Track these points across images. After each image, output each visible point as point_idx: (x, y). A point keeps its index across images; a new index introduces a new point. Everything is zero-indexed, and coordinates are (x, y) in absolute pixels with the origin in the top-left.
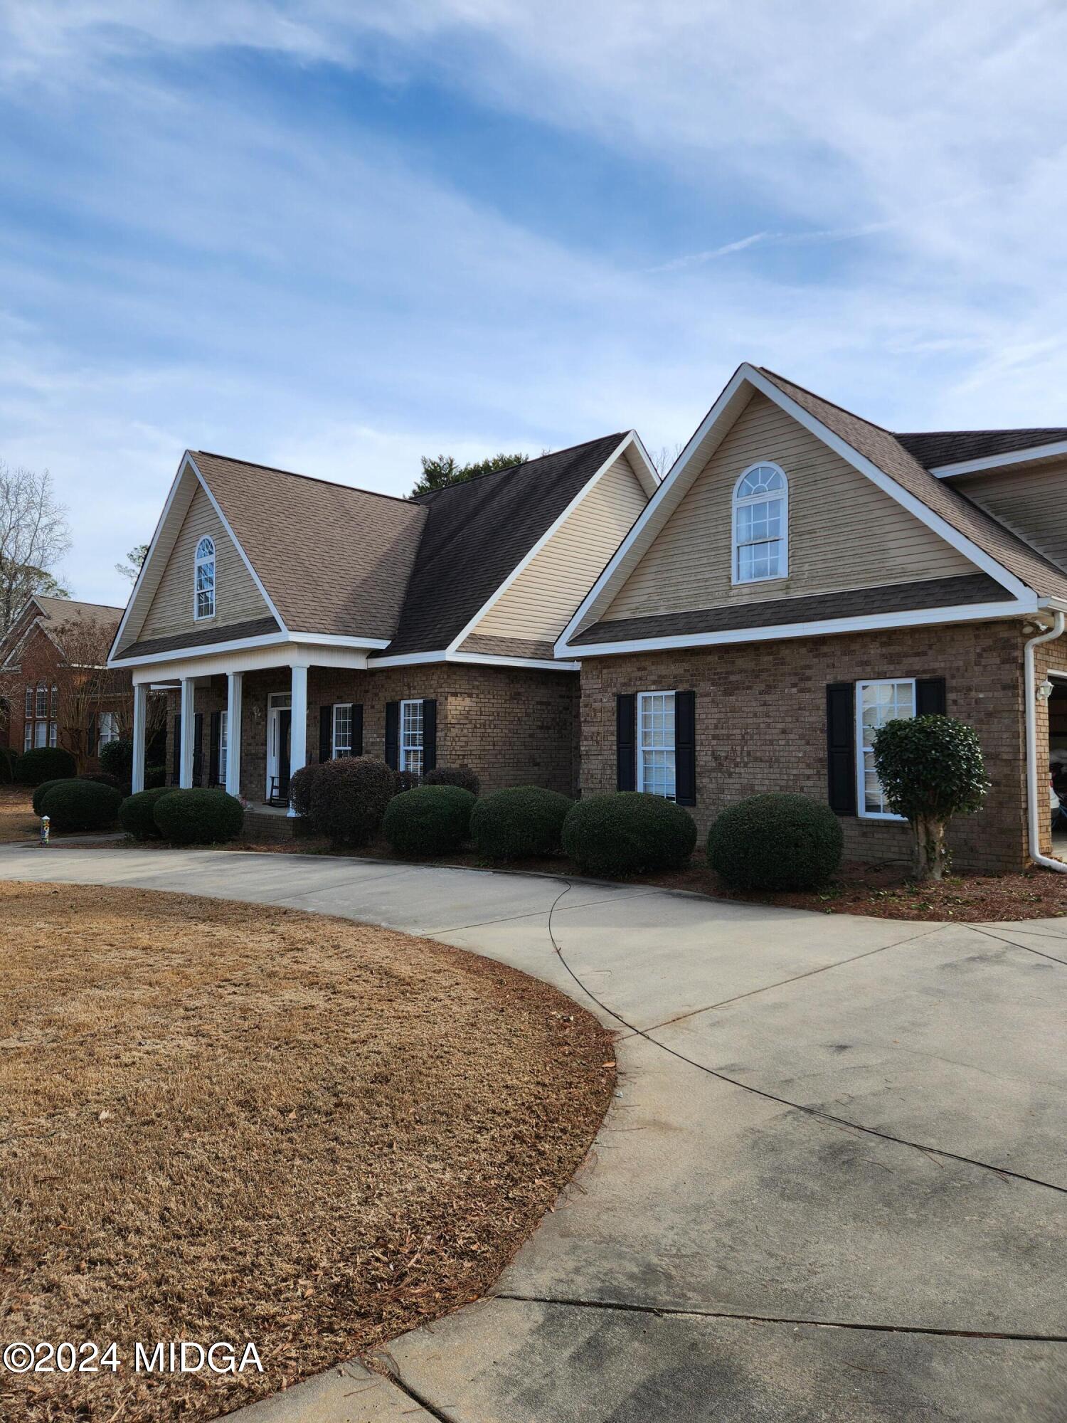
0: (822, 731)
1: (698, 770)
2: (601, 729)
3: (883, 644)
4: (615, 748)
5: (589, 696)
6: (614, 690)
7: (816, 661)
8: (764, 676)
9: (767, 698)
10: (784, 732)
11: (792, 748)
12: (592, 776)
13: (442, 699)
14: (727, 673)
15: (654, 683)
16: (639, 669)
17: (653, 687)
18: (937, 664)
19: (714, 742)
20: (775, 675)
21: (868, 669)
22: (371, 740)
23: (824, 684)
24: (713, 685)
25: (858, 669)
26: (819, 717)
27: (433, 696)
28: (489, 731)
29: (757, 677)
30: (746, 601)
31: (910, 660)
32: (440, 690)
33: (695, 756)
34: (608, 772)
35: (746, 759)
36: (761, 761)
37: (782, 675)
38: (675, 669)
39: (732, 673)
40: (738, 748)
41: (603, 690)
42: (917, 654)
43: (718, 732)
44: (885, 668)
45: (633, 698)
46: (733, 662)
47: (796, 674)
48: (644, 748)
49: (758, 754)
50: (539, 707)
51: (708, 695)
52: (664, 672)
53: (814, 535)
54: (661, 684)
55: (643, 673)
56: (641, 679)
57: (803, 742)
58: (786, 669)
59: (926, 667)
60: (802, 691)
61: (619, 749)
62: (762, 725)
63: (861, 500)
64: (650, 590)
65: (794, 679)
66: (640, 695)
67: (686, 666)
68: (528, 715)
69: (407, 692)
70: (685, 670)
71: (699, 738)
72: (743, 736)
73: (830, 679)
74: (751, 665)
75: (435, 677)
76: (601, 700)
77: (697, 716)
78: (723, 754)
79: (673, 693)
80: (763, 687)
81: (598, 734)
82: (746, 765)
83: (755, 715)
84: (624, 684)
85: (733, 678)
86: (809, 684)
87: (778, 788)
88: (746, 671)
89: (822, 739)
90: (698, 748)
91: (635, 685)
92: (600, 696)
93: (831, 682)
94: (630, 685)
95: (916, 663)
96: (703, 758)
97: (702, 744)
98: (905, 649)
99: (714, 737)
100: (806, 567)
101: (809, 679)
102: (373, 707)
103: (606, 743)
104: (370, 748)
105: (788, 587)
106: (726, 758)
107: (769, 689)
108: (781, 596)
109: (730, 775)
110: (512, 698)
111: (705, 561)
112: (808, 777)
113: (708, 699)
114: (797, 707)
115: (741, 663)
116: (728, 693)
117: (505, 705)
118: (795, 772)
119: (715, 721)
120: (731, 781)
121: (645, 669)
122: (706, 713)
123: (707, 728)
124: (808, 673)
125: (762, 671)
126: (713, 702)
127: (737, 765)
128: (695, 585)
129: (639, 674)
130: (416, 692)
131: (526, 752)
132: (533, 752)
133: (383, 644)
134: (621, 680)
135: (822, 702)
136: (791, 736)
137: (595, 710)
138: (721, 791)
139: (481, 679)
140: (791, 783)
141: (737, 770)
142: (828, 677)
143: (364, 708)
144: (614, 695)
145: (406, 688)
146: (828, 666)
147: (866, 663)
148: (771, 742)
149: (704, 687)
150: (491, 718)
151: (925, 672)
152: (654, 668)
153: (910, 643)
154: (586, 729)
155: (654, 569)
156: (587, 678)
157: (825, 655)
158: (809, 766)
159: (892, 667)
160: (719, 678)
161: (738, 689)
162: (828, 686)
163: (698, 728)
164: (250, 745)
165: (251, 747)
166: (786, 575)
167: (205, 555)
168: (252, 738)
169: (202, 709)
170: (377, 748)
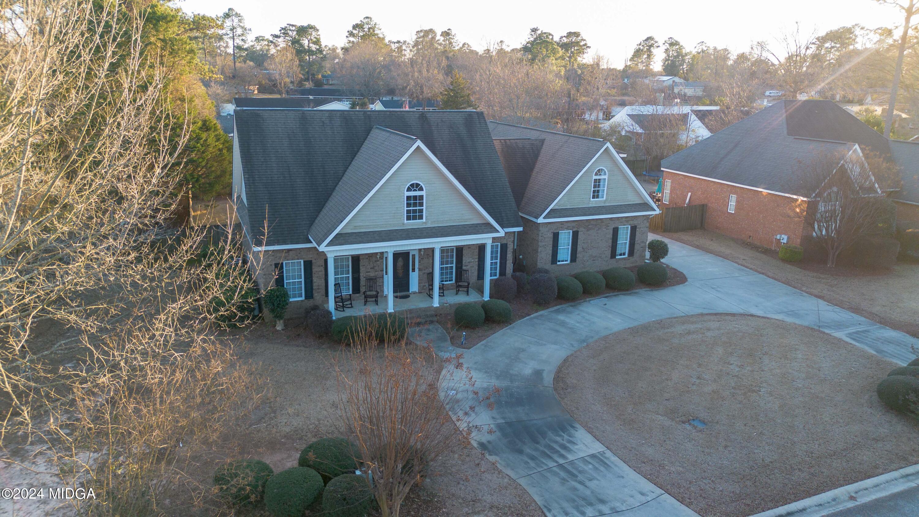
0: (610, 239)
1: (577, 252)
2: (546, 244)
3: (625, 220)
4: (551, 249)
5: (542, 233)
6: (551, 231)
8: (598, 226)
9: (598, 231)
10: (601, 240)
11: (603, 244)
12: (542, 258)
13: (510, 243)
14: (588, 225)
16: (561, 224)
17: (565, 230)
18: (635, 222)
19: (583, 244)
20: (601, 225)
21: (622, 226)
22: (468, 261)
23: (612, 227)
24: (584, 230)
25: (620, 226)
26: (611, 236)
27: (505, 242)
29: (596, 226)
30: (594, 205)
32: (509, 240)
34: (548, 256)
36: (595, 248)
37: (603, 226)
38: (573, 224)
40: (589, 245)
41: (547, 231)
43: (584, 241)
44: (625, 224)
45: (558, 233)
46: (590, 222)
47: (606, 225)
48: (560, 248)
49: (594, 246)
52: (569, 225)
53: (613, 189)
54: (567, 229)
55: (562, 226)
57: (606, 242)
58: (603, 224)
59: (633, 225)
60: (607, 230)
61: (553, 249)
62: (596, 239)
63: (624, 182)
64: (565, 200)
65: (606, 227)
66: (560, 232)
67: (576, 224)
71: (580, 243)
72: (591, 242)
73: (614, 227)
74: (595, 223)
75: (507, 235)
77: (578, 237)
78: (585, 247)
79: (572, 231)
80: (597, 229)
82: (591, 249)
83: (595, 236)
84: (555, 229)
85: (590, 226)
86: (609, 229)
87: (599, 254)
88: (594, 225)
89: (611, 241)
90: (577, 247)
91: (559, 229)
92: (546, 233)
94: (557, 229)
95: (631, 224)
96: (579, 249)
100: (610, 197)
101: (609, 226)
102: (469, 248)
103: (548, 248)
104: (467, 264)
105: (605, 202)
107: (599, 229)
108: (603, 204)
109: (587, 253)
111: (583, 192)
112: (606, 251)
113: (582, 233)
114: (605, 234)
116: (588, 231)
118: (603, 250)
119: (584, 239)
121: (563, 224)
122: (581, 236)
123: (582, 240)
125: (598, 224)
126: (584, 233)
128: (579, 199)
130: (495, 241)
135: (611, 232)
136: (603, 241)
137: (544, 238)
138: (584, 257)
140: (602, 253)
141: (588, 251)
143: (464, 248)
147: (623, 222)
148: (598, 243)
149: (581, 229)
152: (567, 224)
153: (630, 220)
154: (540, 244)
156: (542, 228)
157: (613, 222)
158: (607, 248)
159: (627, 223)
160: (586, 227)
161: (591, 231)
162: (613, 229)
163: (579, 240)
164: (369, 272)
165: (369, 274)
166: (605, 198)
167: (415, 190)
168: (371, 268)
169: (311, 258)
170: (472, 264)
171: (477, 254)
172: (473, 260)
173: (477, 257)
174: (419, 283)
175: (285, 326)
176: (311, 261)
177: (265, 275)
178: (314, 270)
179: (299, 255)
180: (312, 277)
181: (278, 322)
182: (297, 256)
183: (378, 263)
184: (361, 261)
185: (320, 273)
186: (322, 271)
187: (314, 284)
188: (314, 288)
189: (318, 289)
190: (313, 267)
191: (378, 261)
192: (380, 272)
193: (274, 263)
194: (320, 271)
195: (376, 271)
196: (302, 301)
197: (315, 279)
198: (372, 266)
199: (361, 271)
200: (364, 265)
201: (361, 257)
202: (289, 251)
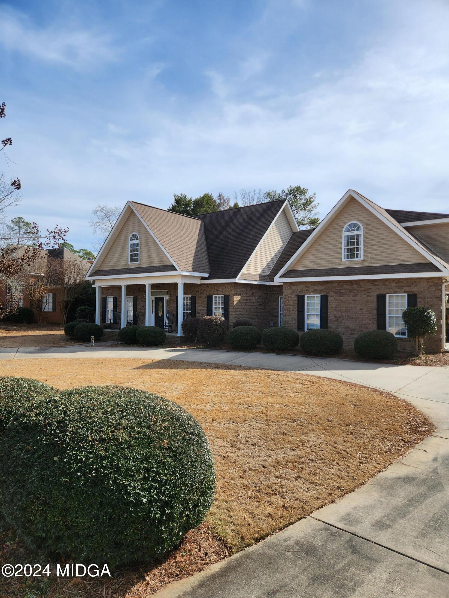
0: (375, 309)
1: (329, 321)
2: (291, 307)
3: (396, 283)
4: (296, 313)
5: (286, 295)
6: (296, 294)
7: (373, 287)
8: (354, 291)
9: (355, 298)
10: (361, 309)
11: (364, 315)
12: (287, 322)
13: (232, 295)
14: (340, 289)
15: (312, 292)
16: (306, 287)
17: (312, 293)
18: (414, 290)
19: (335, 312)
20: (358, 291)
21: (391, 290)
22: (200, 309)
23: (376, 294)
24: (335, 293)
25: (388, 290)
26: (374, 305)
27: (228, 294)
28: (245, 306)
29: (351, 291)
30: (347, 266)
31: (406, 288)
32: (231, 292)
33: (328, 316)
34: (294, 321)
35: (347, 318)
36: (353, 318)
37: (361, 291)
38: (320, 287)
39: (342, 290)
40: (344, 314)
41: (292, 293)
42: (408, 286)
43: (336, 309)
44: (397, 290)
45: (304, 296)
46: (342, 286)
47: (365, 291)
48: (308, 313)
49: (352, 316)
50: (259, 298)
51: (333, 296)
52: (316, 288)
53: (372, 246)
54: (315, 292)
56: (307, 290)
57: (368, 313)
59: (411, 290)
60: (368, 296)
61: (298, 314)
62: (353, 307)
63: (390, 237)
64: (310, 261)
65: (366, 293)
66: (306, 296)
67: (325, 286)
68: (256, 300)
69: (216, 292)
70: (324, 288)
71: (329, 310)
72: (346, 310)
74: (350, 287)
75: (229, 287)
76: (291, 297)
77: (328, 303)
78: (338, 316)
79: (320, 295)
80: (354, 294)
81: (290, 308)
82: (347, 320)
83: (350, 303)
84: (300, 292)
85: (342, 291)
86: (370, 294)
87: (358, 327)
88: (347, 289)
89: (375, 312)
90: (329, 314)
91: (305, 292)
92: (290, 296)
93: (378, 294)
94: (302, 292)
95: (408, 289)
96: (331, 317)
97: (330, 312)
98: (404, 285)
99: (335, 310)
100: (369, 257)
101: (370, 292)
102: (200, 297)
103: (293, 311)
104: (199, 312)
105: (363, 263)
106: (340, 317)
107: (355, 295)
108: (360, 265)
109: (341, 323)
110: (252, 295)
111: (332, 252)
112: (370, 324)
113: (333, 298)
114: (366, 301)
115: (345, 286)
116: (340, 296)
117: (249, 297)
118: (365, 322)
119: (335, 305)
120: (342, 325)
121: (309, 287)
122: (332, 302)
123: (332, 307)
124: (370, 291)
125: (354, 289)
126: (335, 299)
127: (343, 320)
128: (328, 260)
129: (306, 288)
130: (220, 292)
131: (255, 313)
132: (257, 313)
133: (207, 275)
134: (299, 290)
135: (375, 300)
136: (364, 311)
137: (288, 300)
138: (337, 328)
139: (243, 288)
140: (363, 326)
141: (343, 321)
142: (377, 292)
143: (197, 297)
144: (296, 295)
145: (215, 291)
146: (377, 289)
147: (391, 288)
148: (356, 312)
149: (331, 294)
150: (246, 302)
151: (410, 292)
152: (312, 286)
153: (406, 283)
154: (285, 306)
155: (312, 253)
156: (285, 289)
157: (376, 285)
158: (370, 320)
159: (399, 290)
160: (337, 291)
161: (344, 295)
162: (377, 295)
163: (329, 307)
164: (141, 309)
165: (141, 310)
166: (362, 259)
168: (143, 307)
169: (116, 295)
170: (202, 311)
171: (206, 303)
172: (203, 309)
173: (206, 306)
180: (116, 308)
184: (138, 300)
190: (117, 302)
197: (117, 310)
198: (143, 305)
199: (138, 308)
200: (139, 304)
201: (138, 298)
202: (109, 290)
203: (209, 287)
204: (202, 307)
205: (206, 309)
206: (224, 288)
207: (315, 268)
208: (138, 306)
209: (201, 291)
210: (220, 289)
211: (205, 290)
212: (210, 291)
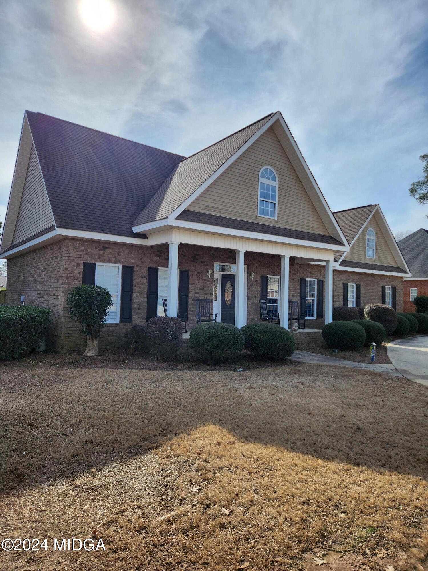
0: (381, 297)
3: (389, 278)
4: (343, 299)
9: (373, 288)
15: (352, 281)
16: (348, 276)
19: (364, 299)
21: (387, 283)
22: (292, 295)
23: (381, 285)
26: (381, 293)
30: (368, 262)
33: (360, 302)
38: (356, 278)
39: (367, 280)
41: (340, 281)
42: (393, 281)
44: (389, 283)
45: (347, 284)
46: (367, 278)
52: (354, 278)
53: (379, 250)
54: (353, 281)
57: (378, 299)
58: (376, 281)
59: (394, 284)
60: (378, 287)
62: (372, 295)
65: (377, 284)
66: (349, 284)
67: (358, 277)
69: (310, 275)
71: (361, 297)
72: (369, 297)
76: (339, 284)
77: (360, 291)
78: (365, 302)
79: (355, 284)
80: (373, 285)
83: (371, 292)
84: (345, 280)
85: (367, 282)
86: (379, 285)
88: (370, 281)
89: (381, 299)
90: (360, 300)
91: (347, 281)
95: (392, 283)
98: (391, 280)
99: (364, 297)
100: (378, 258)
102: (293, 279)
103: (340, 298)
105: (375, 261)
108: (373, 263)
111: (361, 249)
113: (363, 287)
114: (378, 291)
115: (369, 278)
116: (366, 286)
119: (364, 293)
122: (363, 290)
123: (363, 295)
124: (379, 283)
125: (372, 281)
128: (359, 255)
129: (348, 278)
134: (344, 279)
135: (381, 290)
137: (338, 288)
144: (342, 283)
145: (309, 273)
146: (382, 282)
148: (373, 299)
149: (362, 284)
152: (352, 276)
154: (335, 293)
157: (381, 279)
160: (365, 282)
163: (361, 294)
164: (198, 293)
165: (198, 295)
166: (375, 258)
167: (268, 178)
168: (200, 289)
169: (133, 263)
170: (295, 298)
171: (299, 287)
172: (296, 295)
173: (299, 291)
174: (248, 315)
175: (99, 352)
176: (132, 268)
177: (67, 278)
178: (134, 281)
179: (118, 257)
180: (131, 291)
181: (90, 344)
182: (115, 257)
183: (208, 282)
184: (191, 277)
185: (143, 286)
186: (144, 284)
187: (134, 302)
188: (134, 307)
189: (139, 309)
190: (134, 277)
191: (208, 280)
192: (210, 295)
193: (82, 262)
194: (142, 284)
195: (206, 294)
196: (116, 324)
197: (135, 294)
198: (201, 286)
199: (189, 291)
200: (193, 284)
201: (190, 273)
202: (104, 248)
203: (302, 268)
204: (294, 293)
205: (299, 295)
206: (318, 271)
207: (352, 260)
208: (191, 288)
209: (293, 272)
210: (314, 272)
211: (298, 271)
212: (303, 273)
